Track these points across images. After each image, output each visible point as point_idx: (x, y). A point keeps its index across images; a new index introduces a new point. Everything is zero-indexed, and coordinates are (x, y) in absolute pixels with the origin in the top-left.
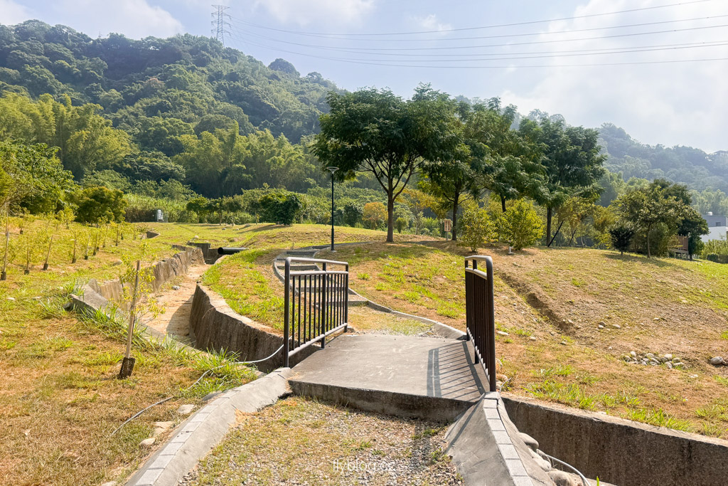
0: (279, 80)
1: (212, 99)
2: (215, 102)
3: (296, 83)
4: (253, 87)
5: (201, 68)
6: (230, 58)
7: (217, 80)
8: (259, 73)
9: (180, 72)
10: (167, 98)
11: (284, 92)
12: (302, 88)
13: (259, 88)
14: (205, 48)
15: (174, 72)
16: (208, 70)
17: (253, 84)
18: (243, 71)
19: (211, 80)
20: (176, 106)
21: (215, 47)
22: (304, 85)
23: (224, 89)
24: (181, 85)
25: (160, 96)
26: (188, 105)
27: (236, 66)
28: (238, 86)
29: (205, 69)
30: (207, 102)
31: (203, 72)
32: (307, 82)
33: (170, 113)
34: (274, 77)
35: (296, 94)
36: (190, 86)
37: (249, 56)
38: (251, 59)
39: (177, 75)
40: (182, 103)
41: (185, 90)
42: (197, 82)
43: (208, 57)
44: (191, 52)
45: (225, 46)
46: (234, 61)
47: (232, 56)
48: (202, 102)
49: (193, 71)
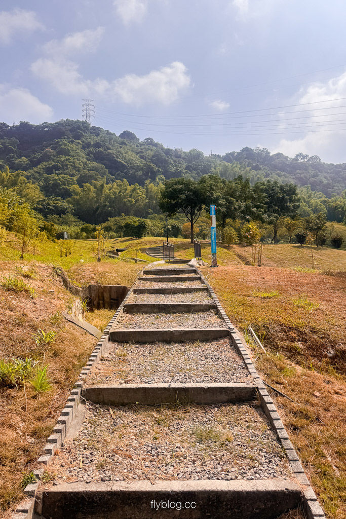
0: (126, 145)
1: (85, 160)
2: (88, 163)
3: (137, 146)
4: (110, 151)
5: (77, 141)
6: (95, 133)
7: (88, 148)
8: (114, 141)
9: (65, 145)
10: (58, 162)
11: (130, 153)
12: (141, 149)
13: (114, 152)
14: (79, 128)
15: (61, 145)
16: (82, 142)
17: (110, 149)
18: (103, 141)
19: (84, 148)
20: (64, 166)
21: (86, 127)
22: (142, 147)
23: (92, 153)
24: (66, 153)
25: (53, 160)
26: (71, 165)
27: (99, 138)
28: (101, 151)
29: (79, 141)
30: (83, 163)
31: (79, 143)
32: (144, 145)
33: (61, 171)
34: (123, 143)
35: (137, 153)
36: (72, 153)
37: (107, 131)
38: (108, 133)
39: (63, 147)
40: (68, 165)
41: (68, 155)
42: (76, 150)
43: (81, 133)
44: (71, 130)
45: (92, 125)
46: (97, 135)
47: (96, 131)
48: (80, 163)
49: (72, 143)
